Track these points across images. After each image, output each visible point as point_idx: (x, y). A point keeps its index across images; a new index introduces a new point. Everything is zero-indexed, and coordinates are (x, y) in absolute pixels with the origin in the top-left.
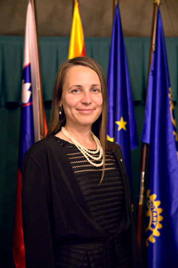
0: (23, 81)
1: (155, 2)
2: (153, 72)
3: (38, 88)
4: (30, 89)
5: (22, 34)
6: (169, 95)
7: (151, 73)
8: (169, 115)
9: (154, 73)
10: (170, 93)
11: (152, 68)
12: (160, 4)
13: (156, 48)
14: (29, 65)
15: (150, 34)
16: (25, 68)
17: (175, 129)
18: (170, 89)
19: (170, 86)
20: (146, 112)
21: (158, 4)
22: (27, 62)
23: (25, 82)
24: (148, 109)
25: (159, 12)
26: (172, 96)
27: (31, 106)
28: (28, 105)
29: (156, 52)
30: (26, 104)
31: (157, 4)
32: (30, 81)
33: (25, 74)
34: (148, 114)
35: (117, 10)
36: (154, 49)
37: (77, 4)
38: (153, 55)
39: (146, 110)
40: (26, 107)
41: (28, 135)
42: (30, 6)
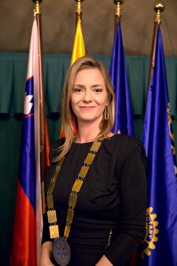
0: (26, 93)
1: (156, 21)
2: (152, 87)
3: (40, 100)
4: (32, 101)
6: (168, 110)
7: (150, 88)
8: (167, 129)
9: (154, 88)
10: (168, 108)
11: (151, 84)
12: (160, 23)
13: (156, 64)
14: (32, 78)
15: (150, 53)
16: (28, 82)
17: (173, 143)
18: (169, 104)
19: (168, 101)
20: (145, 126)
21: (159, 22)
22: (30, 75)
23: (28, 94)
24: (146, 123)
25: (159, 30)
26: (170, 111)
27: (33, 118)
28: (30, 116)
29: (155, 68)
30: (28, 115)
31: (157, 22)
32: (32, 94)
33: (29, 86)
34: (146, 127)
35: (119, 28)
36: (154, 66)
37: (79, 21)
38: (152, 71)
39: (144, 123)
40: (28, 118)
41: (28, 146)
42: (35, 23)
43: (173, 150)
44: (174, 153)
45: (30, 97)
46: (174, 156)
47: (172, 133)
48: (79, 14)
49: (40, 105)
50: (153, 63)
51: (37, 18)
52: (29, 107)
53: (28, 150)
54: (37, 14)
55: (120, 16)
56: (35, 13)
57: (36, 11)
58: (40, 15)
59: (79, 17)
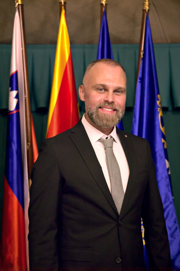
0: (10, 88)
1: (145, 9)
2: (140, 79)
3: (25, 96)
4: (17, 97)
6: (158, 102)
7: (139, 80)
8: (157, 123)
9: (142, 80)
10: (158, 100)
11: (140, 75)
12: (149, 10)
13: (144, 55)
14: (16, 72)
15: (139, 41)
16: (12, 77)
17: (164, 137)
18: (159, 96)
19: (158, 93)
20: (134, 120)
21: (147, 10)
22: (14, 70)
23: (12, 90)
24: (135, 117)
25: (147, 18)
26: (160, 103)
27: (18, 114)
28: (15, 112)
29: (144, 59)
30: (13, 111)
31: (145, 10)
32: (17, 89)
33: (13, 82)
35: (104, 18)
36: (142, 57)
37: (63, 12)
38: (141, 62)
39: (133, 117)
40: (13, 114)
41: (14, 143)
42: (17, 14)
43: (164, 143)
44: (165, 147)
45: (14, 93)
46: (165, 151)
47: (163, 126)
48: (63, 3)
49: (25, 100)
50: (142, 54)
51: (19, 9)
52: (13, 103)
53: (14, 147)
54: (19, 5)
55: (106, 4)
56: (17, 4)
57: (17, 2)
58: (22, 5)
59: (63, 7)
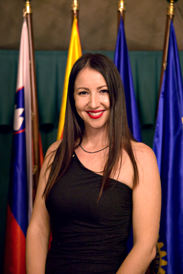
0: (16, 106)
1: (168, 14)
2: (163, 94)
3: (32, 114)
4: (23, 115)
5: (16, 48)
7: (161, 95)
9: (165, 95)
11: (163, 90)
14: (23, 88)
16: (19, 91)
20: (156, 139)
21: (171, 16)
22: (20, 85)
23: (18, 107)
27: (24, 134)
28: (21, 132)
30: (18, 131)
31: (169, 16)
32: (23, 107)
33: (18, 98)
34: (158, 142)
35: (121, 26)
36: (165, 68)
37: (76, 21)
39: (155, 137)
40: (18, 134)
42: (25, 25)
48: (75, 12)
49: (33, 118)
50: (165, 65)
51: (27, 18)
52: (20, 121)
53: (19, 171)
54: (27, 14)
56: (25, 13)
57: (25, 11)
58: (31, 14)
59: (75, 16)
